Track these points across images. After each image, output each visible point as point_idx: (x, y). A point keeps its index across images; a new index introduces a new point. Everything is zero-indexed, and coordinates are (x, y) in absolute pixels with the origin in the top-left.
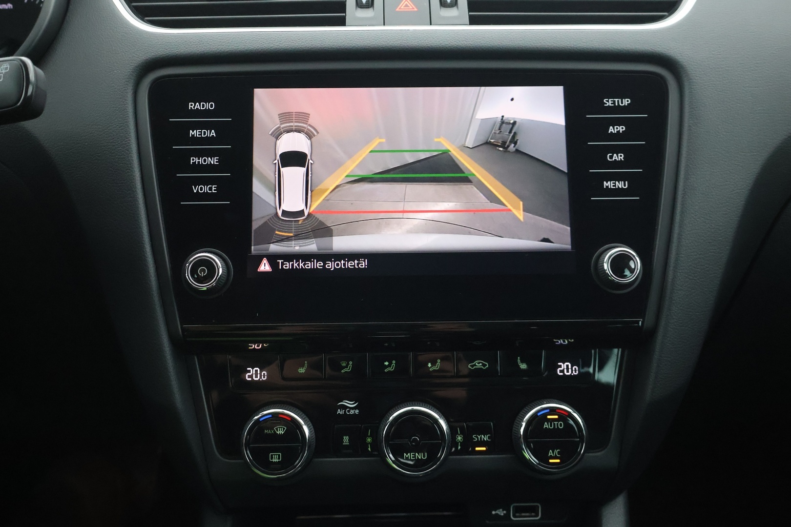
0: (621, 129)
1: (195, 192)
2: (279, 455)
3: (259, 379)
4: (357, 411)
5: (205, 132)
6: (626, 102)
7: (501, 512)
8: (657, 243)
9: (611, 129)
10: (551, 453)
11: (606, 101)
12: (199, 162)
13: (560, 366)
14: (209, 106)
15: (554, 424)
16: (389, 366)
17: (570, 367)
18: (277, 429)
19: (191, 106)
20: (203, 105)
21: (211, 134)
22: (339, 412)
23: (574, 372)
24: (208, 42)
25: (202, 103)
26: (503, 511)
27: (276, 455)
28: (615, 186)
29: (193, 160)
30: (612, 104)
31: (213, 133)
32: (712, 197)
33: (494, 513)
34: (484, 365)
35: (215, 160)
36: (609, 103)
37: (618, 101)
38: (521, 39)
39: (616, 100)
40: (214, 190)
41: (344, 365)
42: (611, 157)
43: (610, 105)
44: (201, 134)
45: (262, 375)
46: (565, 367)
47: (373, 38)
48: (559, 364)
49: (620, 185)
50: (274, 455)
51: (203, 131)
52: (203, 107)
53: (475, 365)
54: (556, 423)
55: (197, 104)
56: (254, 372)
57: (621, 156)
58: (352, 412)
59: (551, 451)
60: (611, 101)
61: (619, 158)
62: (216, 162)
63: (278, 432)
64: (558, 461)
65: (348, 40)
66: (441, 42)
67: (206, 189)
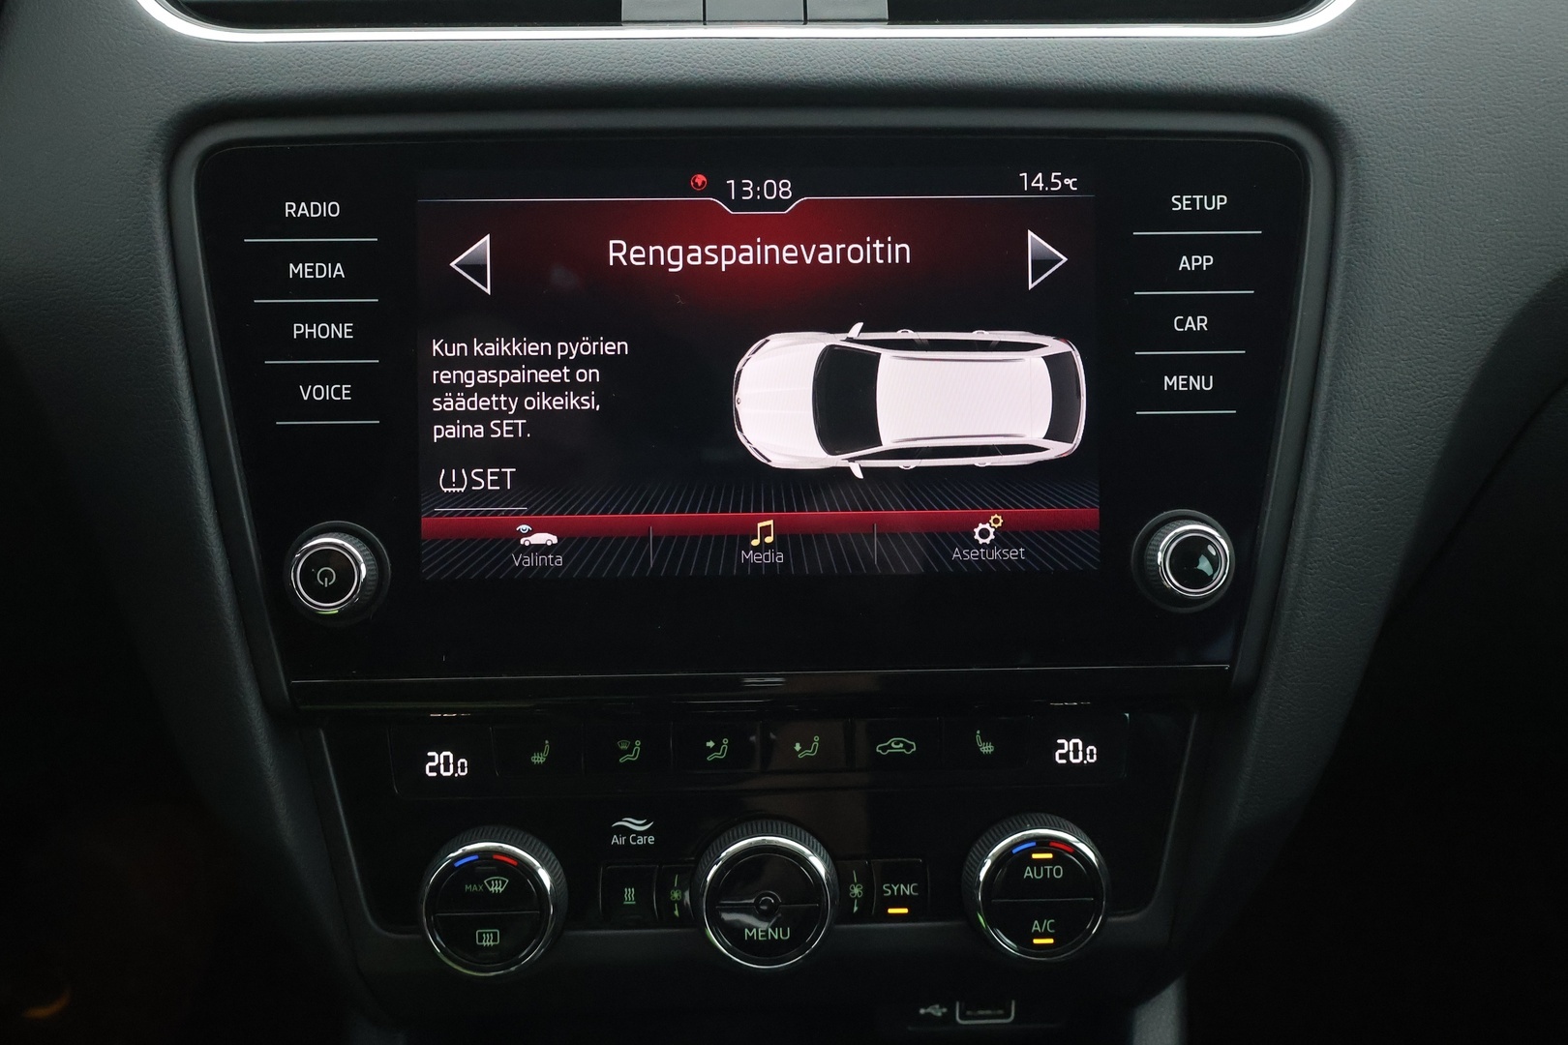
0: (1206, 261)
1: (306, 398)
2: (495, 934)
3: (453, 774)
4: (651, 840)
5: (321, 268)
6: (1219, 201)
7: (937, 1011)
8: (1269, 510)
9: (1184, 263)
10: (1036, 926)
11: (1175, 199)
12: (311, 334)
13: (1062, 746)
14: (330, 209)
15: (1045, 871)
16: (716, 749)
17: (1080, 748)
18: (489, 883)
19: (290, 209)
20: (316, 207)
21: (336, 273)
22: (615, 840)
23: (1088, 757)
24: (321, 67)
25: (312, 204)
26: (941, 1007)
27: (489, 933)
28: (1187, 385)
29: (299, 329)
30: (1188, 205)
31: (339, 271)
32: (1386, 414)
33: (922, 1011)
34: (908, 747)
35: (346, 330)
36: (1181, 203)
37: (1202, 200)
38: (999, 63)
39: (1198, 197)
40: (346, 395)
41: (624, 747)
42: (1182, 324)
43: (1185, 208)
44: (313, 273)
45: (459, 765)
46: (1071, 748)
47: (680, 58)
48: (1059, 741)
49: (1197, 383)
50: (486, 933)
51: (317, 265)
52: (316, 212)
53: (890, 747)
54: (1048, 867)
55: (303, 204)
56: (442, 761)
57: (1202, 321)
58: (641, 841)
59: (1036, 922)
60: (1187, 199)
61: (1199, 324)
62: (348, 334)
63: (492, 889)
64: (1050, 941)
65: (626, 63)
66: (827, 69)
67: (327, 392)
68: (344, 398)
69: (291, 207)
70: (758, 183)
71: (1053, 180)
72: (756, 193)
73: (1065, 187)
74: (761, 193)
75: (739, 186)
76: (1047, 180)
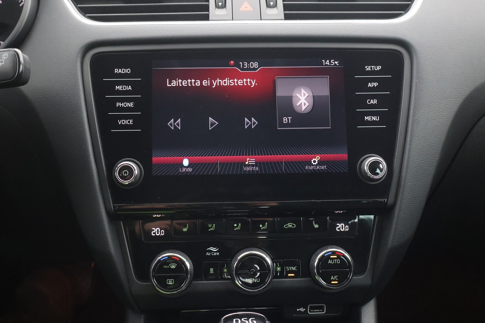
0: (376, 84)
1: (120, 124)
2: (172, 281)
3: (160, 235)
4: (218, 254)
5: (125, 87)
6: (379, 68)
7: (302, 310)
8: (396, 154)
9: (370, 85)
10: (332, 278)
11: (367, 67)
12: (122, 106)
13: (338, 226)
14: (127, 71)
16: (237, 226)
17: (344, 226)
18: (171, 265)
19: (116, 71)
21: (129, 88)
22: (207, 254)
23: (346, 229)
24: (126, 32)
25: (123, 69)
26: (303, 309)
27: (171, 280)
28: (372, 119)
29: (118, 104)
30: (370, 69)
31: (130, 88)
32: (429, 126)
33: (298, 310)
34: (293, 226)
35: (132, 104)
36: (368, 68)
37: (374, 67)
38: (316, 30)
39: (373, 67)
40: (131, 123)
41: (210, 226)
42: (369, 102)
43: (369, 70)
44: (123, 89)
45: (162, 232)
46: (341, 226)
47: (226, 29)
48: (337, 224)
49: (374, 118)
51: (124, 86)
52: (124, 71)
53: (288, 226)
54: (336, 260)
55: (120, 69)
56: (156, 231)
57: (375, 101)
58: (215, 254)
59: (332, 276)
60: (370, 67)
61: (374, 102)
62: (132, 105)
63: (172, 267)
64: (337, 282)
65: (211, 30)
66: (268, 31)
67: (126, 122)
68: (131, 124)
69: (116, 70)
70: (248, 63)
71: (332, 62)
72: (248, 66)
73: (335, 64)
74: (249, 66)
75: (243, 64)
76: (330, 62)
